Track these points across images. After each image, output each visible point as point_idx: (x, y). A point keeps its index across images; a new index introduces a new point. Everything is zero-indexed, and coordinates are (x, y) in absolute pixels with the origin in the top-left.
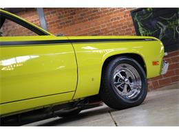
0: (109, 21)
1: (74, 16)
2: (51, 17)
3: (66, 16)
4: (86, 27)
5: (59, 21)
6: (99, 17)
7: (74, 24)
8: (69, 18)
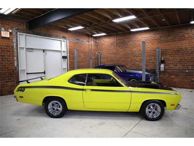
0: (190, 43)
1: (169, 37)
2: (156, 36)
3: (164, 36)
4: (175, 45)
5: (160, 39)
6: (184, 40)
7: (168, 42)
8: (166, 38)
